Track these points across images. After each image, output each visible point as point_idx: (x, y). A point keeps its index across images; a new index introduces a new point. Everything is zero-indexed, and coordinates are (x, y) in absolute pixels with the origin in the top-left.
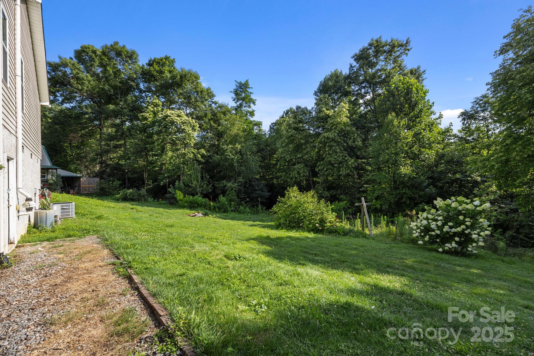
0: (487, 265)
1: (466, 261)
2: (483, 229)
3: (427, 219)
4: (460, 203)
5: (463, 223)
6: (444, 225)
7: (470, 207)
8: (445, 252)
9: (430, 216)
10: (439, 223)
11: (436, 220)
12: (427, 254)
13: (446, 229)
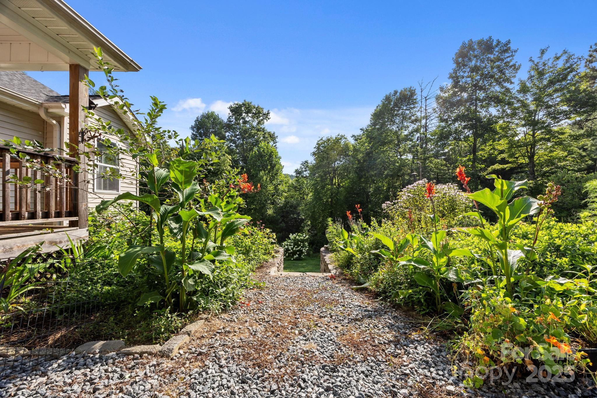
0: (307, 262)
1: (302, 262)
2: (306, 247)
3: (287, 245)
4: (299, 236)
5: (300, 245)
6: (294, 247)
7: (302, 238)
8: (294, 260)
9: (288, 244)
10: (292, 247)
11: (291, 245)
12: (288, 262)
13: (294, 249)
